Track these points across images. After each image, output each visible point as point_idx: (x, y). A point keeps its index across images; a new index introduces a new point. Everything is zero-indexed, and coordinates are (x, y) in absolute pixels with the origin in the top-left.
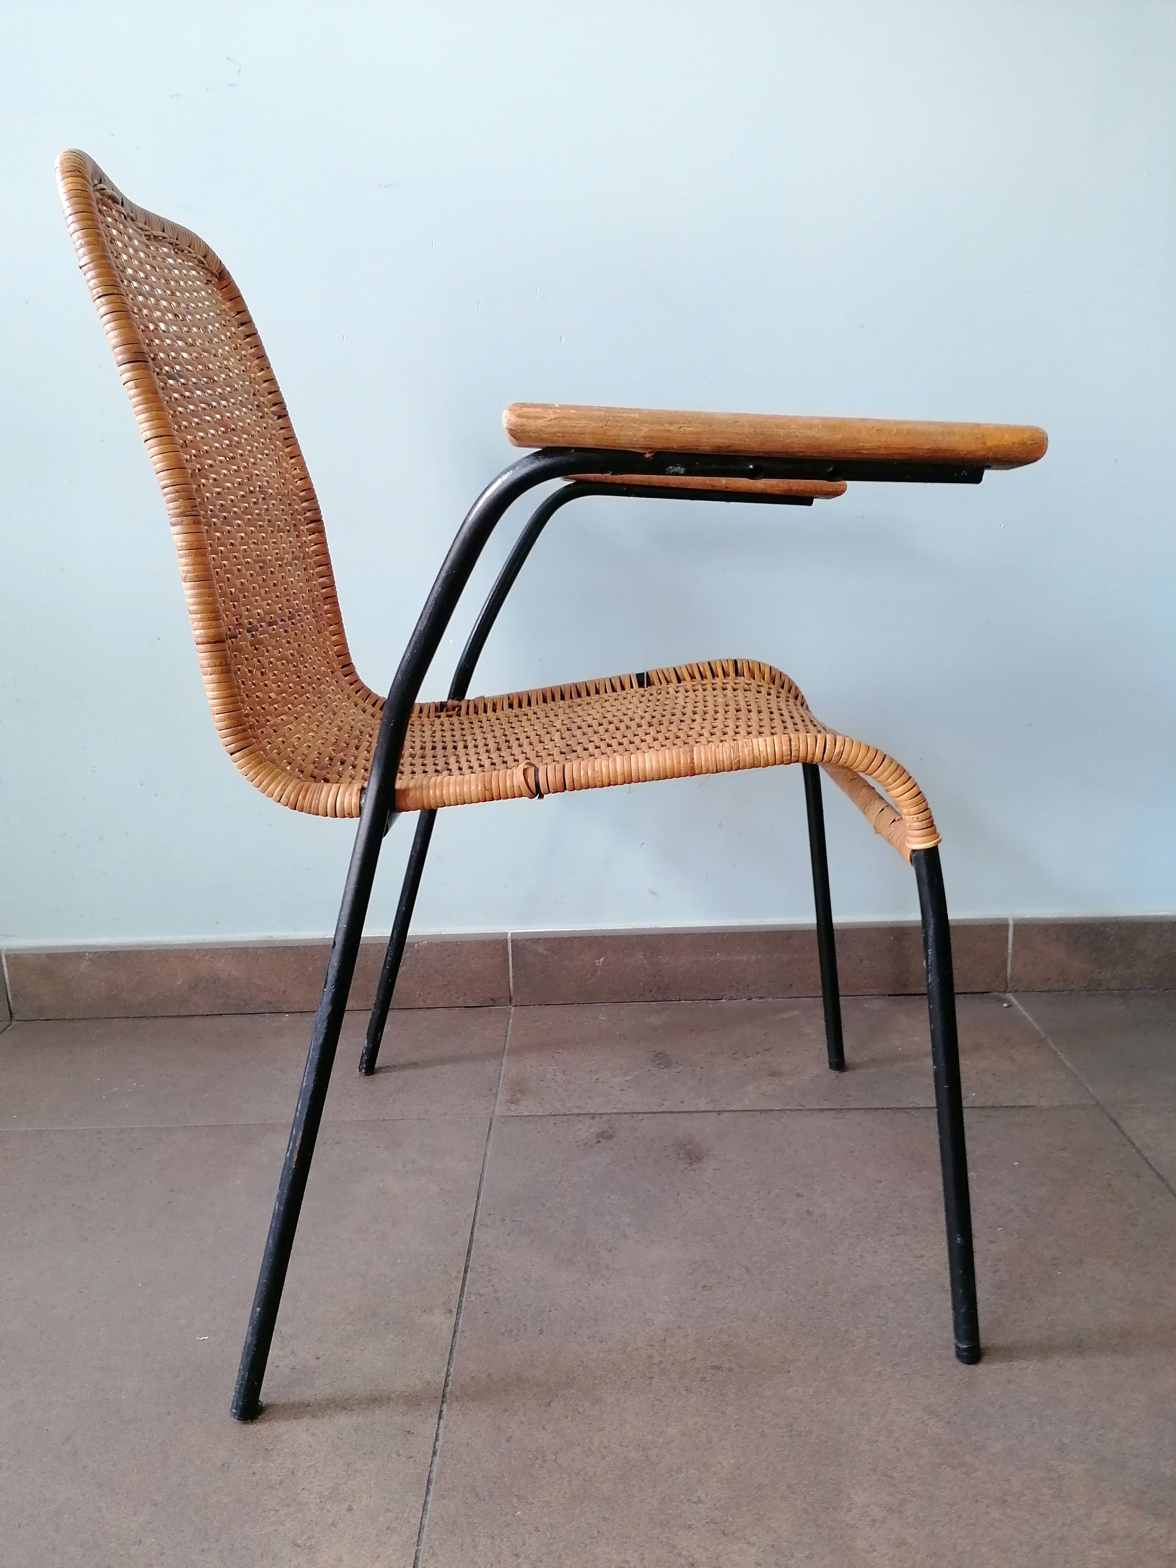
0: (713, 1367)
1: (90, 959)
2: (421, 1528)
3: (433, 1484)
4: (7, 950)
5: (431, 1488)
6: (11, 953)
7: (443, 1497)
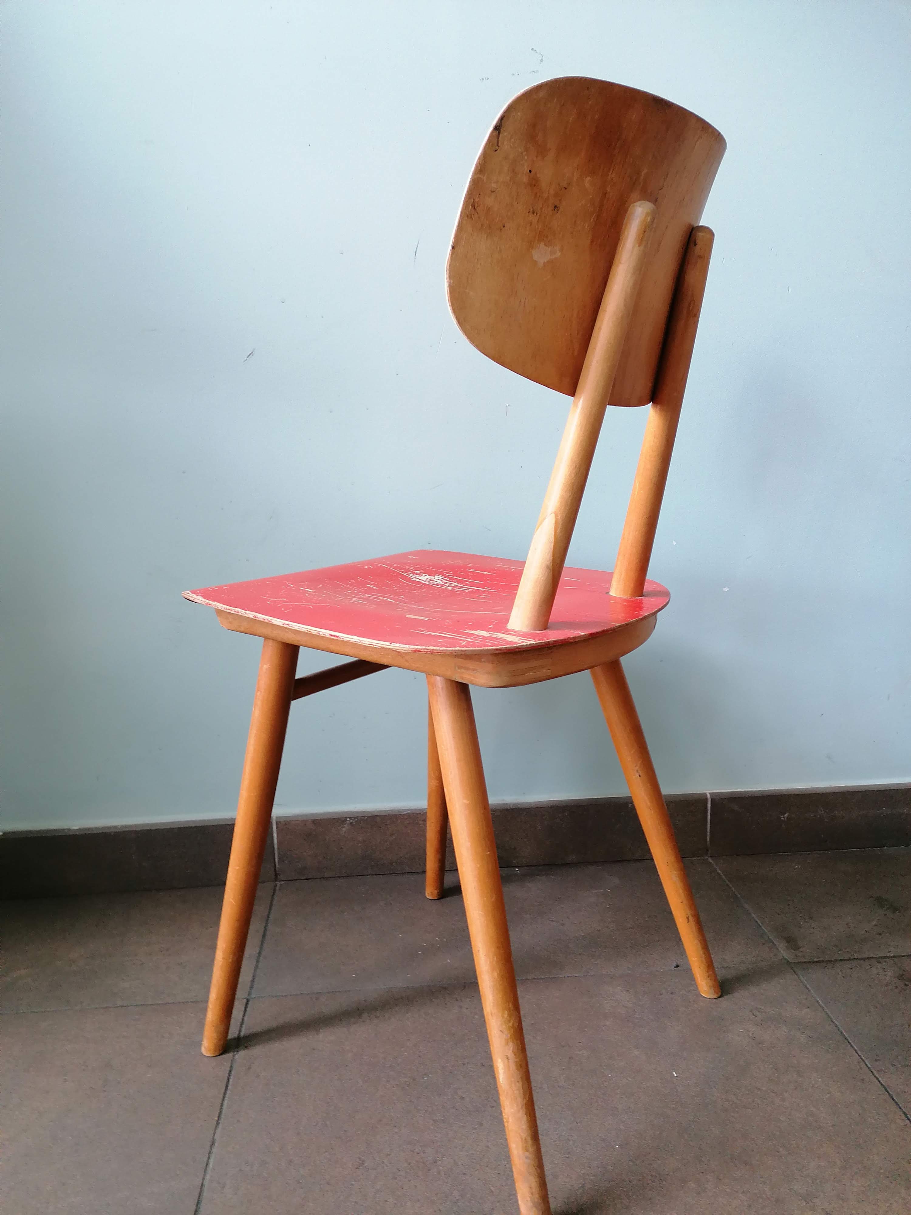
1: (351, 823)
4: (277, 817)
6: (282, 820)
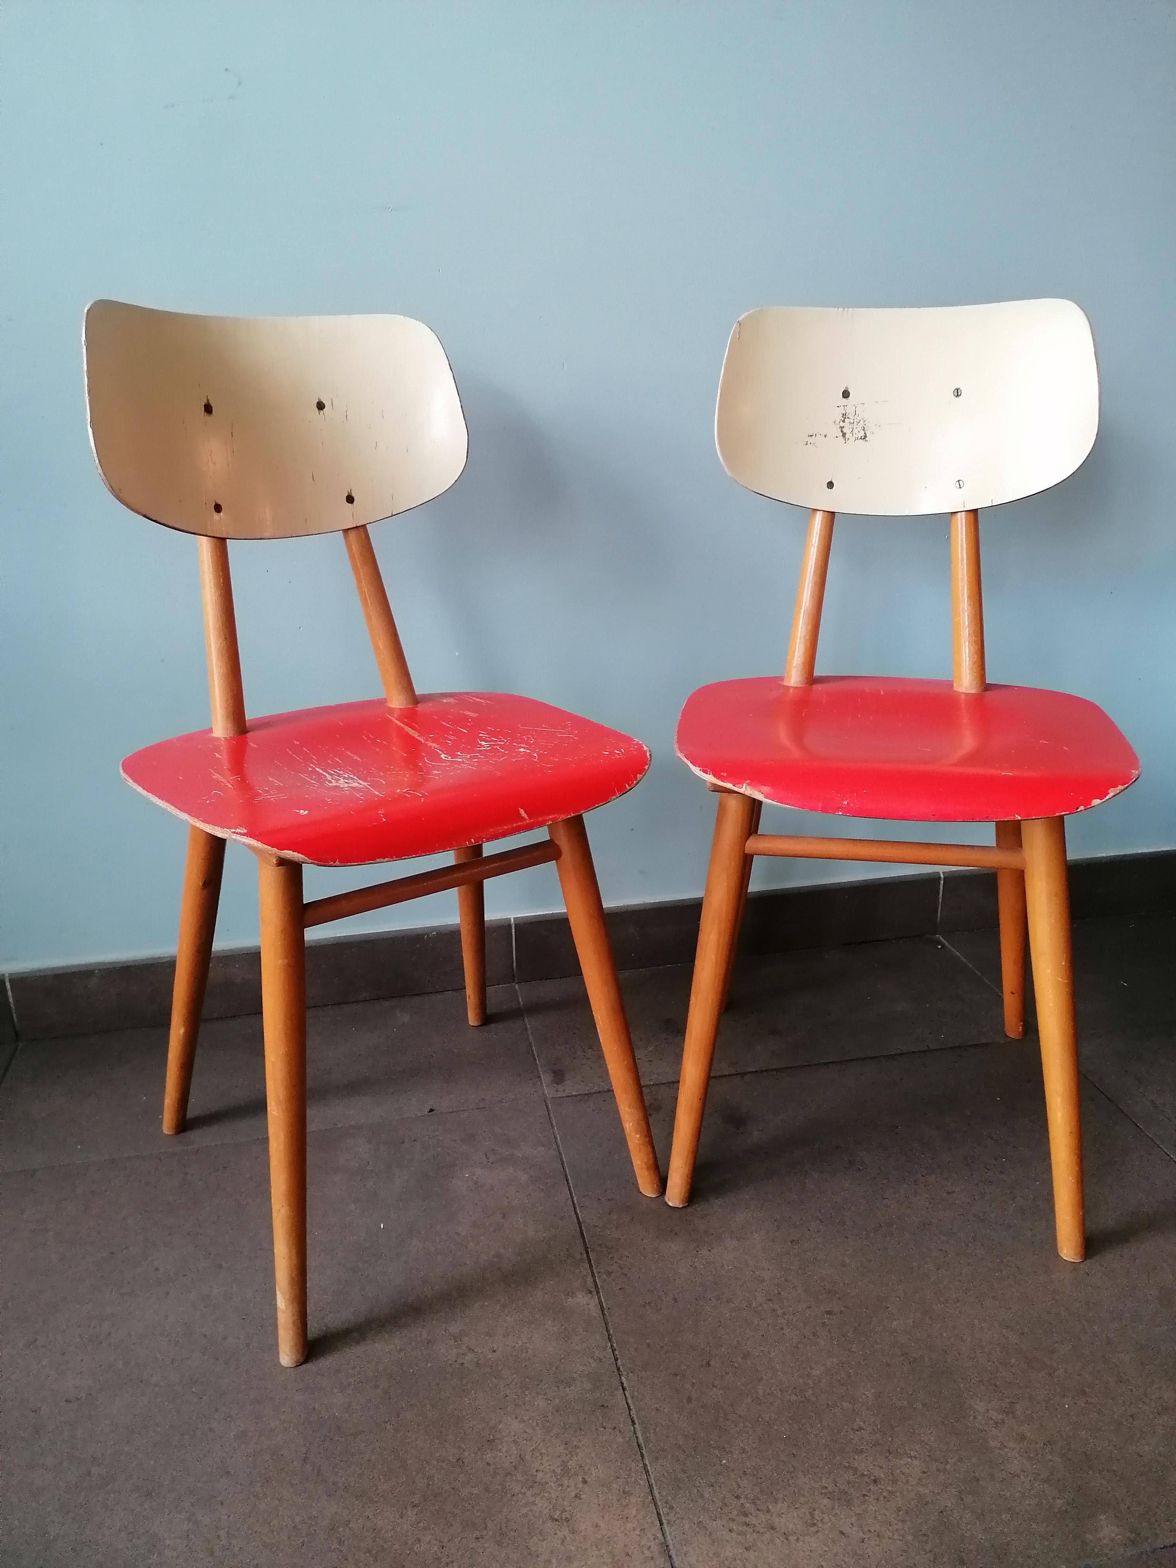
0: (828, 1313)
2: (651, 1487)
3: (644, 1448)
4: (10, 974)
5: (644, 1452)
6: (15, 976)
7: (657, 1458)
